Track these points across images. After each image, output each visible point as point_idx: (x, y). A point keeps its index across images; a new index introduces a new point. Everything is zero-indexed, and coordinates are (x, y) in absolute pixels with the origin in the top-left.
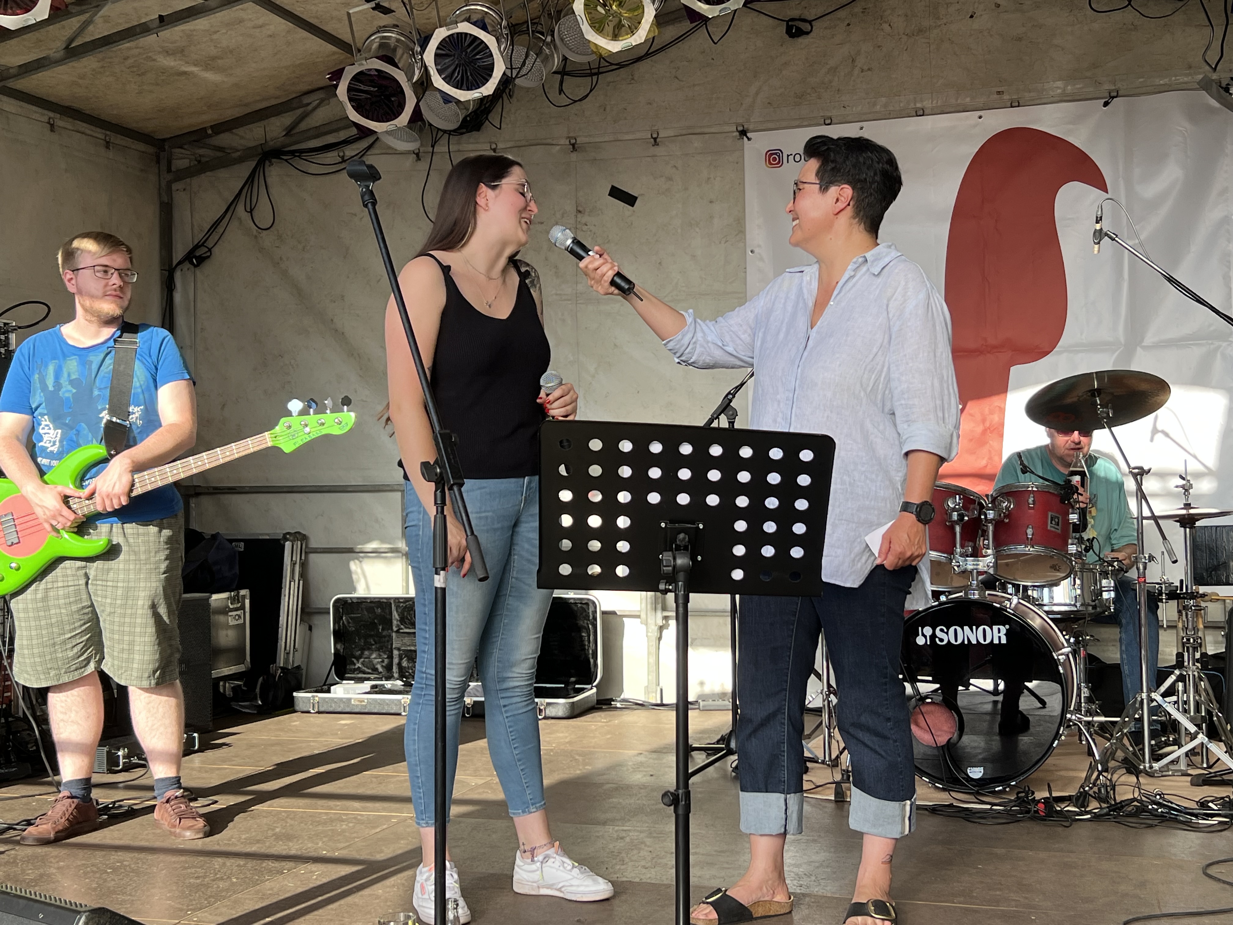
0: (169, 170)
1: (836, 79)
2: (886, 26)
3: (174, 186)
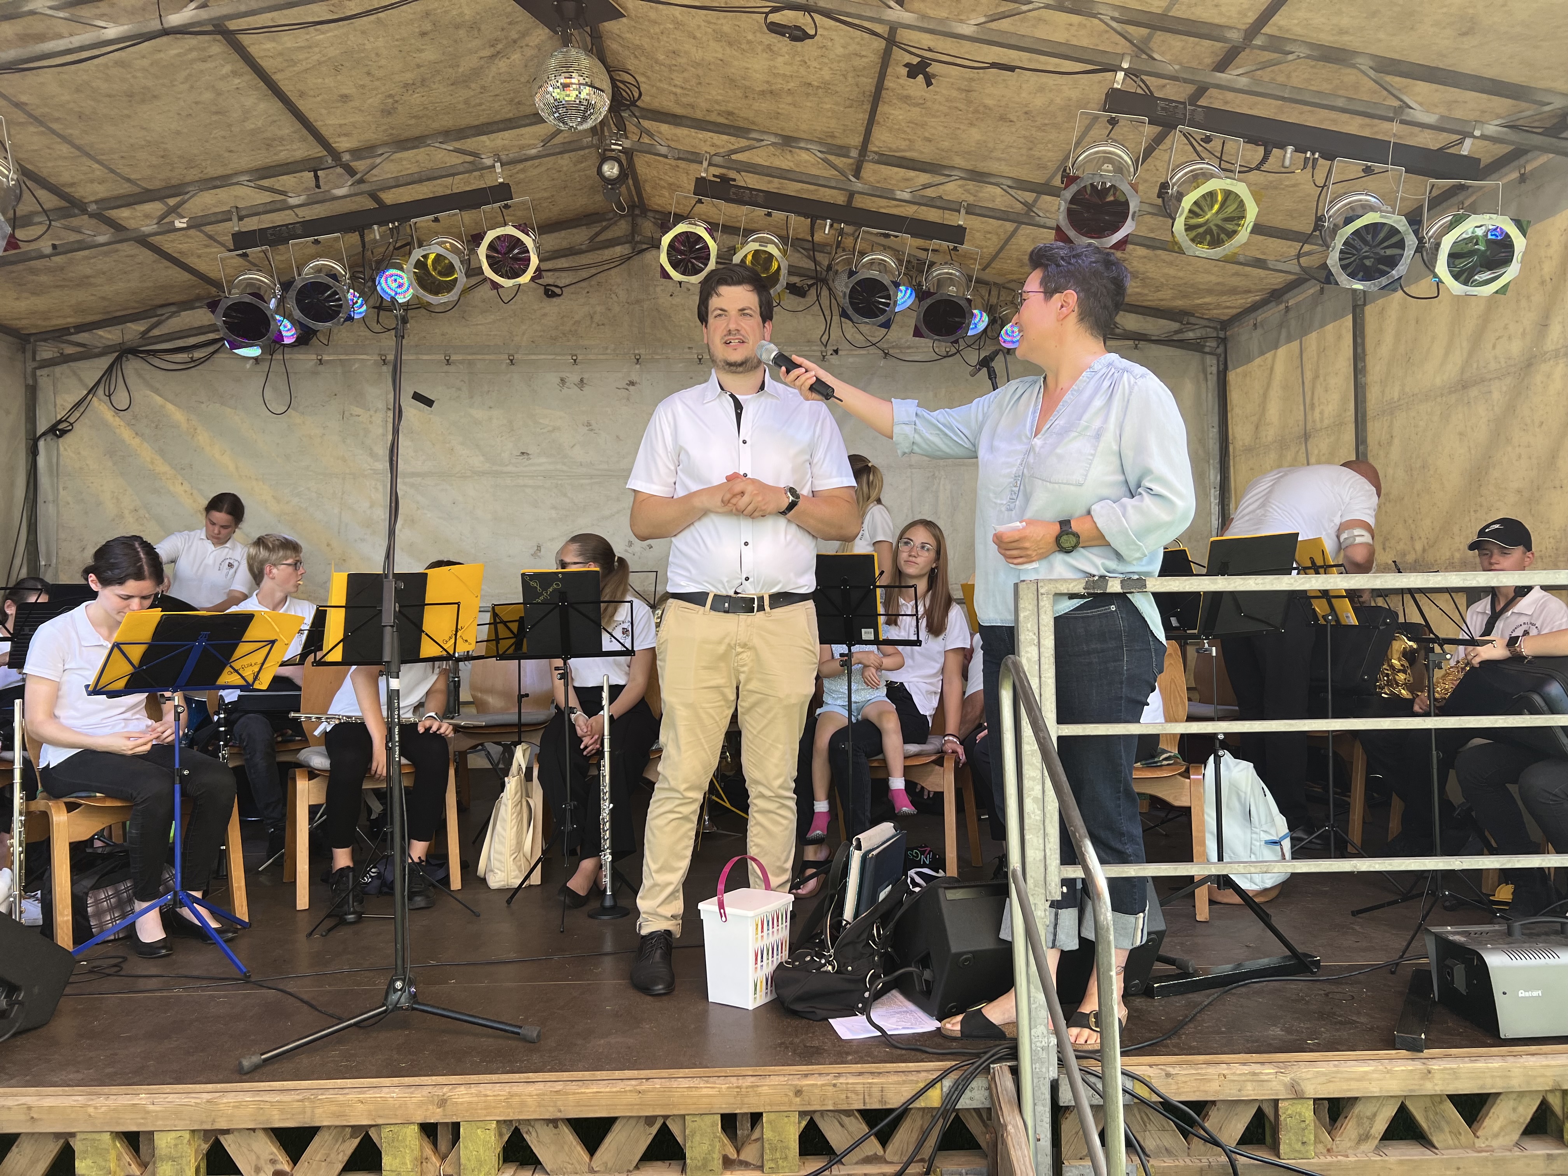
0: (34, 359)
1: (580, 329)
3: (39, 372)
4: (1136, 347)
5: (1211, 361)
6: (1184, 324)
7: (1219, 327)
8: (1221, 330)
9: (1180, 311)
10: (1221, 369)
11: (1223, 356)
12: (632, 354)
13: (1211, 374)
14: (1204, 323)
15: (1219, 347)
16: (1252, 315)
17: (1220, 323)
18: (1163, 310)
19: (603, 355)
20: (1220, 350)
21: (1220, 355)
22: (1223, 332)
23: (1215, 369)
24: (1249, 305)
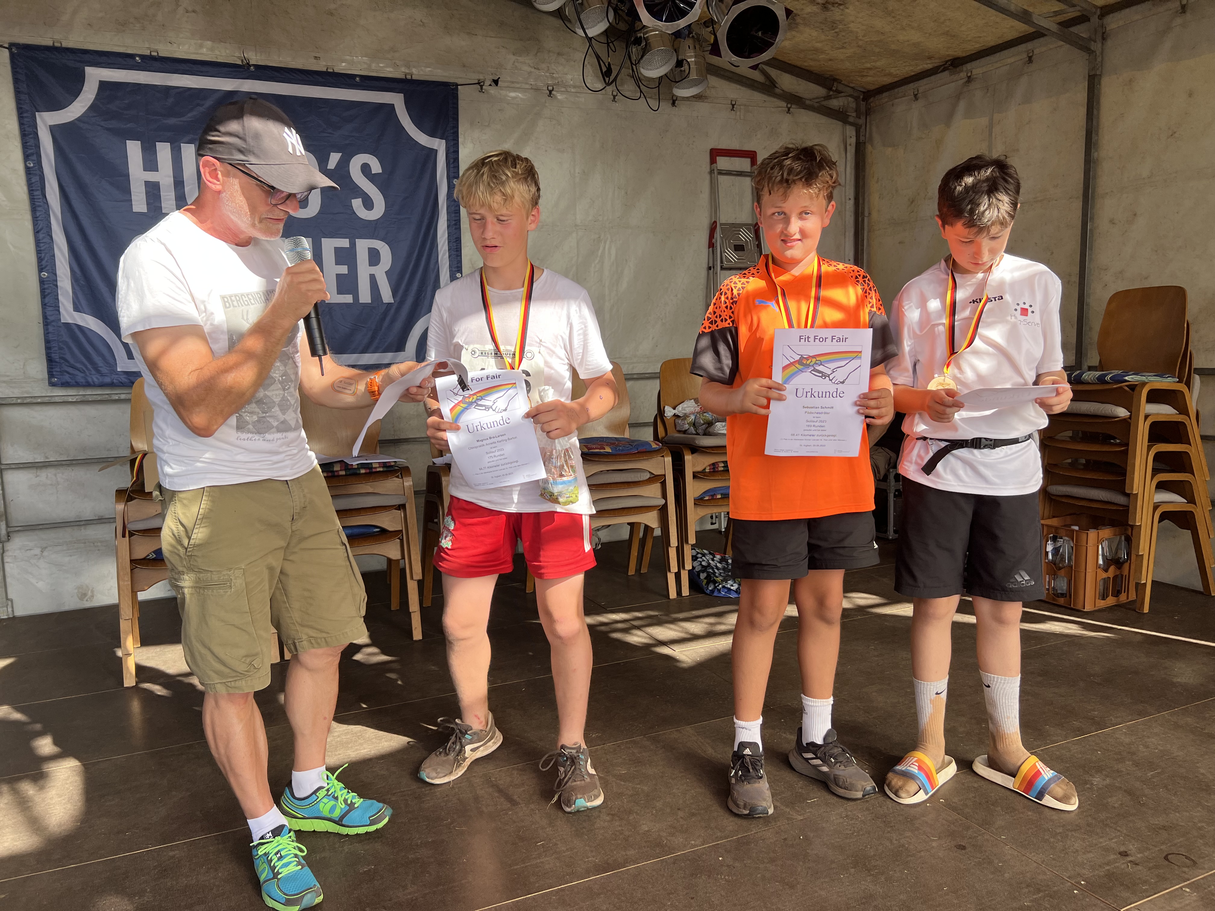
4: (788, 111)
5: (851, 131)
6: (833, 91)
7: (861, 97)
8: (863, 100)
9: (831, 76)
10: (861, 141)
11: (863, 127)
12: (238, 57)
13: (850, 145)
14: (850, 91)
15: (860, 118)
16: (911, 85)
17: (864, 92)
18: (816, 74)
19: (197, 54)
20: (861, 121)
21: (861, 126)
22: (864, 103)
23: (853, 140)
24: (913, 74)
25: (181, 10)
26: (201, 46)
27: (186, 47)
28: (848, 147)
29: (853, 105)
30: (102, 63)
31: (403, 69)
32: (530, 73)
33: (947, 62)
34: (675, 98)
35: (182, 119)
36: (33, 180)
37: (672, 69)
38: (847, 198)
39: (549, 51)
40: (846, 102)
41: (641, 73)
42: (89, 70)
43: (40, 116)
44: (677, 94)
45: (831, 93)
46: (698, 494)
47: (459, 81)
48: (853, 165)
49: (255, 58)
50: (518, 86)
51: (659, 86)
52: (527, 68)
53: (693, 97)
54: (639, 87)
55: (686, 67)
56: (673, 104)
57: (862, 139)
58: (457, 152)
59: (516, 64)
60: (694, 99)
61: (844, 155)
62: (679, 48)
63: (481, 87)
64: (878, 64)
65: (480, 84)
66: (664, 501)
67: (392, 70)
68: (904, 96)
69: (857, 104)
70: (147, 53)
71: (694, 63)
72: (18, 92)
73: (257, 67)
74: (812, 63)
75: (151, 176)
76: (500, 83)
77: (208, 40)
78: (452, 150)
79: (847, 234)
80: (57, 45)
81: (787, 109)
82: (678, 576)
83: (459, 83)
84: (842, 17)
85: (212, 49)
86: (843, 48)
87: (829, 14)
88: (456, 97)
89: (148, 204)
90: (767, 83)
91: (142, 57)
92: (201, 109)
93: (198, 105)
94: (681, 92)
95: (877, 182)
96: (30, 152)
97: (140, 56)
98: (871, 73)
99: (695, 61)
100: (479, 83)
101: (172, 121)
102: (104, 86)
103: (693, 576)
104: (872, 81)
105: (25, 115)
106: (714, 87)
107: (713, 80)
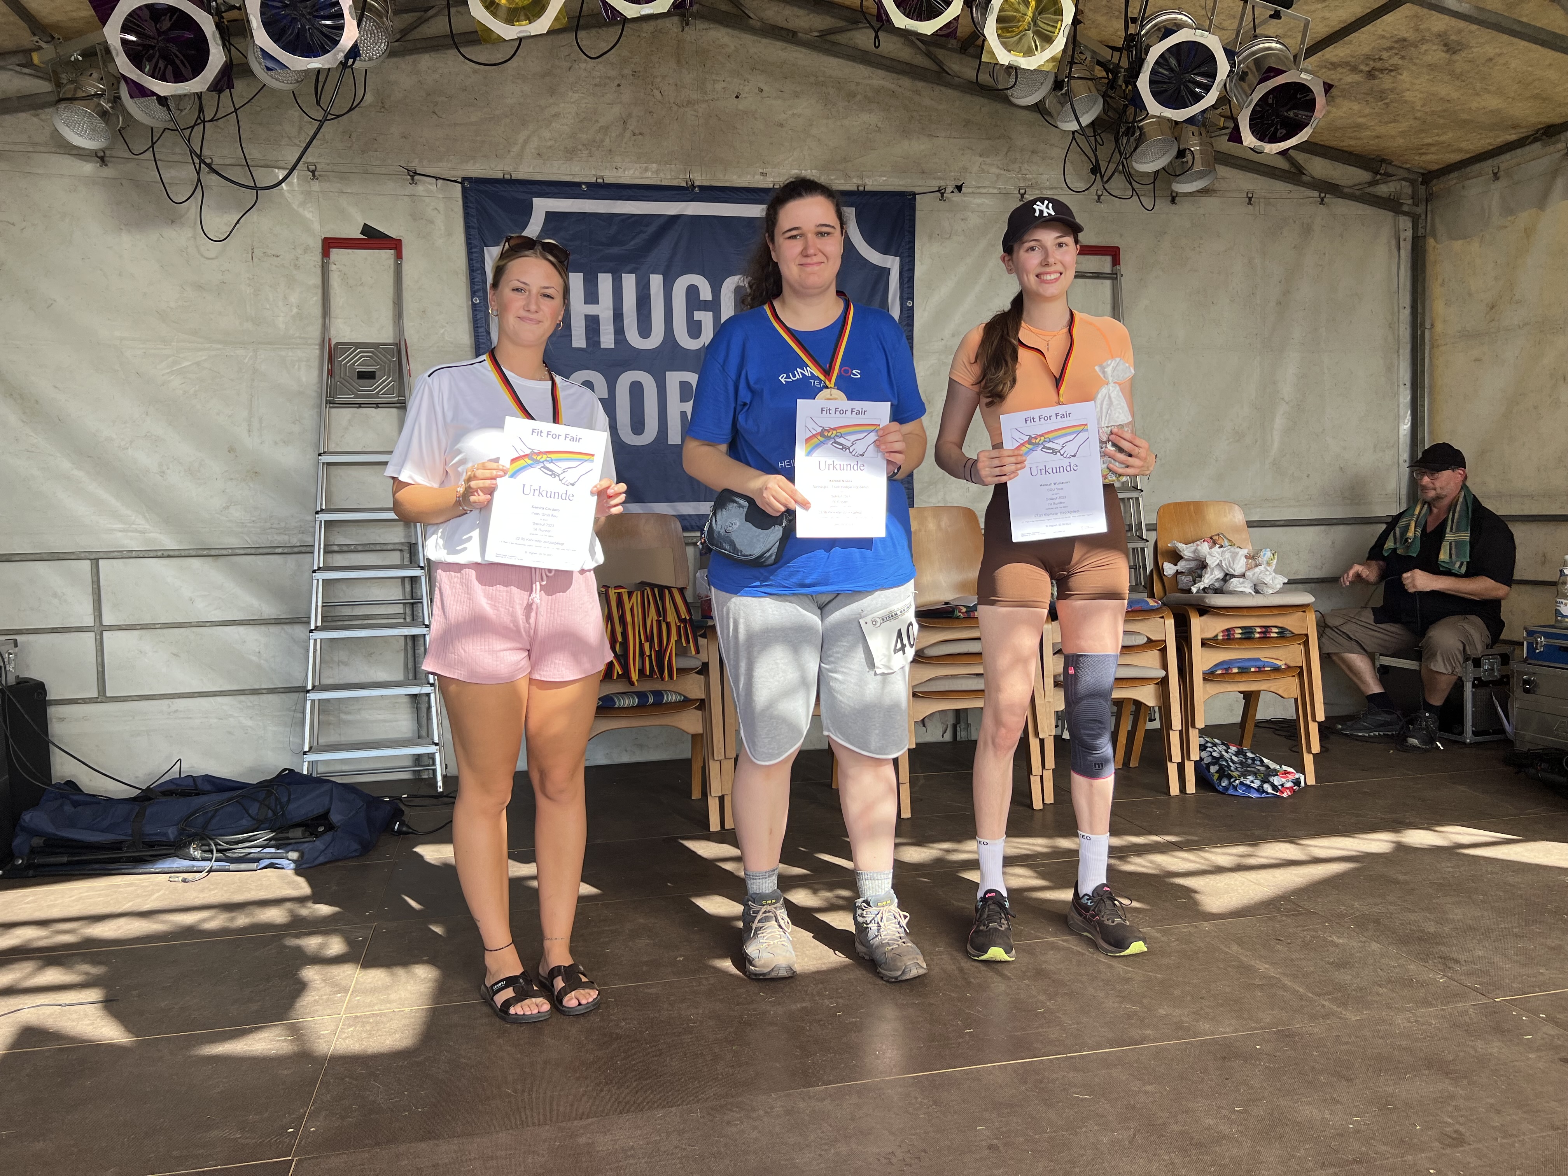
1: (608, 139)
2: (656, 93)
4: (1322, 202)
5: (1405, 223)
6: (1380, 174)
7: (1420, 180)
8: (1422, 184)
9: (1378, 156)
10: (1420, 234)
11: (1423, 217)
12: (683, 179)
13: (1405, 240)
14: (1405, 174)
15: (1417, 206)
16: (1490, 162)
17: (1423, 174)
18: (1357, 155)
19: (642, 178)
20: (1419, 210)
21: (1420, 216)
22: (1424, 187)
23: (1409, 234)
24: (1491, 148)
25: (628, 134)
26: (646, 170)
27: (631, 172)
28: (1402, 243)
29: (1409, 191)
30: (548, 193)
31: (855, 180)
32: (998, 176)
33: (1539, 129)
34: (1174, 194)
35: (623, 248)
36: (479, 317)
37: (1171, 162)
38: (1401, 306)
39: (1022, 150)
40: (1398, 188)
41: (1133, 168)
42: (536, 201)
43: (489, 251)
44: (1176, 190)
45: (1379, 177)
46: (1207, 667)
47: (917, 190)
48: (1409, 265)
49: (701, 179)
50: (984, 191)
51: (1154, 182)
52: (994, 170)
53: (1198, 191)
54: (1131, 184)
55: (1189, 157)
56: (1173, 201)
57: (1421, 231)
58: (912, 270)
59: (983, 166)
60: (1199, 194)
61: (1395, 252)
62: (1180, 136)
63: (942, 194)
64: (1443, 138)
65: (941, 191)
66: (1163, 673)
67: (843, 181)
68: (1481, 175)
69: (1413, 187)
70: (593, 180)
71: (1199, 152)
72: (468, 227)
73: (701, 188)
74: (1353, 142)
75: (592, 309)
76: (964, 189)
77: (654, 162)
78: (906, 268)
79: (1401, 351)
80: (507, 177)
81: (1319, 199)
82: (1181, 767)
83: (917, 192)
84: (1394, 85)
85: (657, 172)
86: (1395, 121)
87: (1377, 82)
88: (913, 209)
89: (587, 339)
90: (1292, 170)
91: (588, 184)
92: (644, 236)
93: (641, 232)
94: (1182, 187)
95: (1442, 285)
96: (477, 287)
97: (585, 183)
98: (1433, 149)
99: (1200, 149)
100: (939, 191)
101: (615, 250)
102: (551, 216)
103: (1201, 769)
104: (1434, 159)
105: (474, 250)
106: (1224, 178)
107: (1222, 171)
